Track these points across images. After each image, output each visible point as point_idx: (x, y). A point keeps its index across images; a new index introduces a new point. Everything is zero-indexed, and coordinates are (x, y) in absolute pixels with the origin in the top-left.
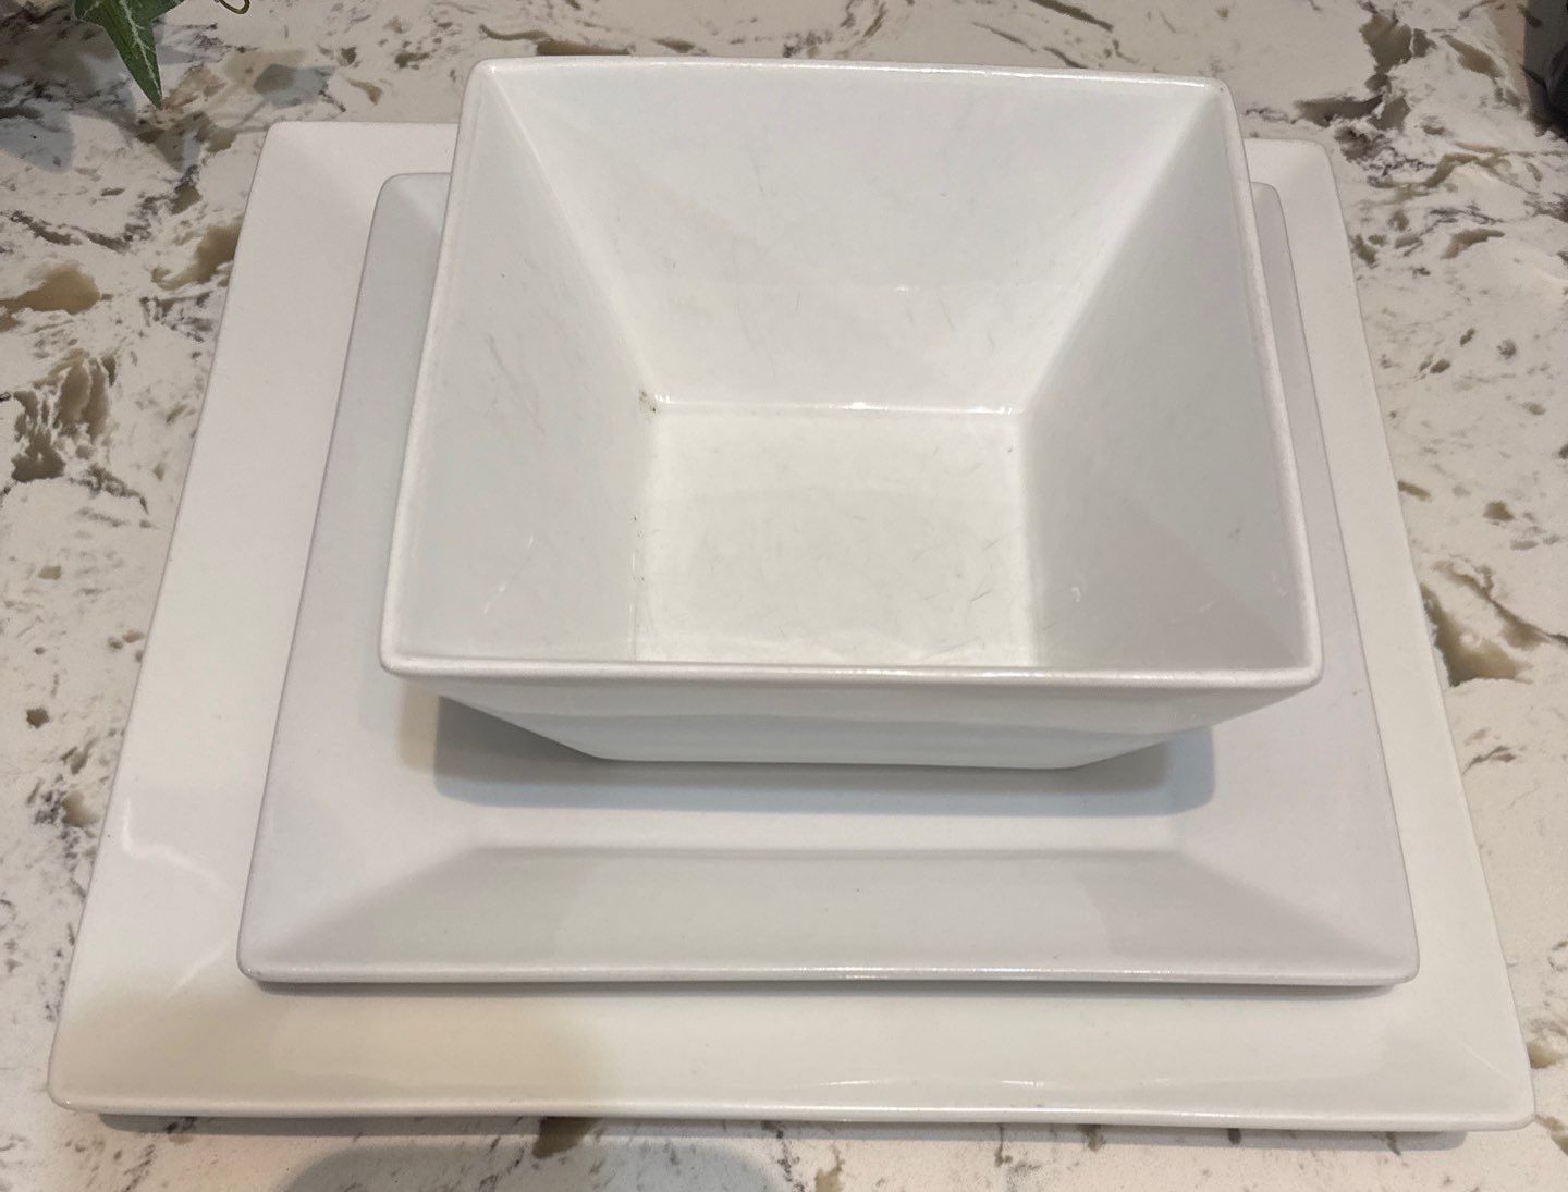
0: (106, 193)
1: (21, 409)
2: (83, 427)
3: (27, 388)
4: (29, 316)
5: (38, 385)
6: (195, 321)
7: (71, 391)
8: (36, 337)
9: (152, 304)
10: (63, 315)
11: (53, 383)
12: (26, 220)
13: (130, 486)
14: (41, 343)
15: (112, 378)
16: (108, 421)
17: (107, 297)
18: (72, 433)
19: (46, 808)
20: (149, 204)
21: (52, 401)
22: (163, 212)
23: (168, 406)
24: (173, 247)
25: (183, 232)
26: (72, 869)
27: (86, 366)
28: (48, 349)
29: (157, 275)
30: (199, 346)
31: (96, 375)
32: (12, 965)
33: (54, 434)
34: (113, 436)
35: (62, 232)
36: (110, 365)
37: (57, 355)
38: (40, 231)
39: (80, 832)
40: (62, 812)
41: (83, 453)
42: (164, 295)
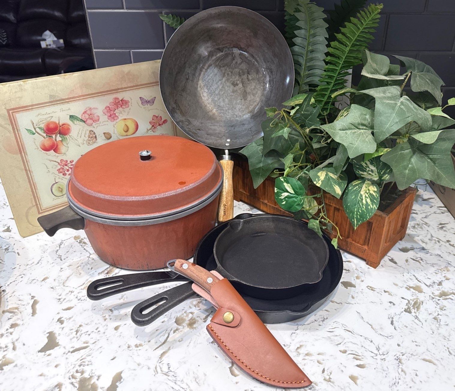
0: (428, 278)
1: (408, 302)
2: (416, 309)
3: (409, 300)
4: (412, 289)
5: (411, 300)
6: (437, 302)
7: (415, 303)
8: (412, 293)
9: (431, 297)
10: (417, 292)
11: (413, 301)
12: (415, 276)
13: (421, 321)
14: (413, 294)
15: (422, 304)
16: (420, 310)
17: (424, 293)
18: (414, 309)
19: (397, 358)
20: (434, 282)
21: (413, 303)
22: (436, 285)
23: (430, 313)
24: (436, 291)
25: (438, 289)
26: (398, 369)
27: (419, 301)
28: (414, 296)
29: (433, 293)
30: (436, 306)
31: (420, 303)
32: (386, 377)
33: (412, 308)
34: (420, 312)
35: (420, 281)
36: (422, 302)
37: (415, 297)
38: (417, 279)
39: (401, 364)
40: (399, 360)
41: (415, 312)
42: (433, 297)
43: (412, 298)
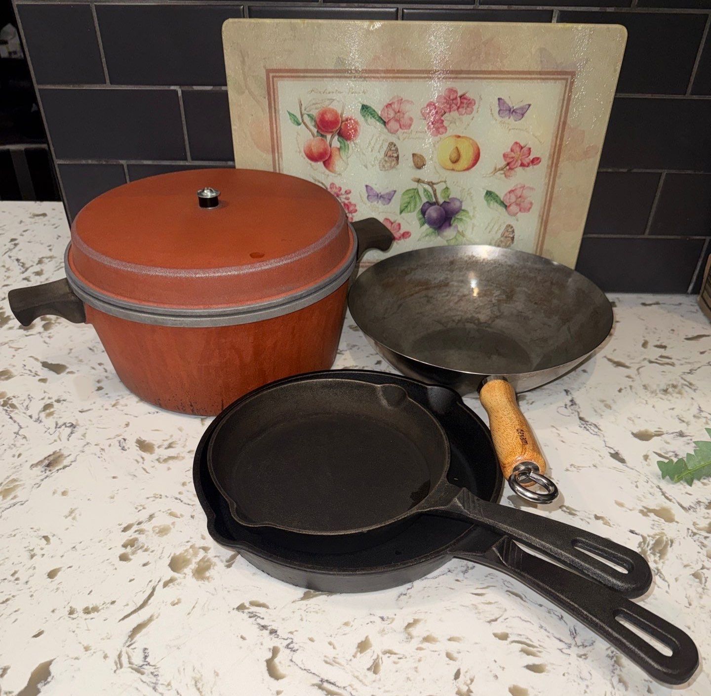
43: (652, 533)
